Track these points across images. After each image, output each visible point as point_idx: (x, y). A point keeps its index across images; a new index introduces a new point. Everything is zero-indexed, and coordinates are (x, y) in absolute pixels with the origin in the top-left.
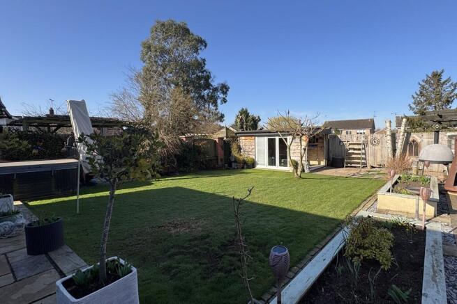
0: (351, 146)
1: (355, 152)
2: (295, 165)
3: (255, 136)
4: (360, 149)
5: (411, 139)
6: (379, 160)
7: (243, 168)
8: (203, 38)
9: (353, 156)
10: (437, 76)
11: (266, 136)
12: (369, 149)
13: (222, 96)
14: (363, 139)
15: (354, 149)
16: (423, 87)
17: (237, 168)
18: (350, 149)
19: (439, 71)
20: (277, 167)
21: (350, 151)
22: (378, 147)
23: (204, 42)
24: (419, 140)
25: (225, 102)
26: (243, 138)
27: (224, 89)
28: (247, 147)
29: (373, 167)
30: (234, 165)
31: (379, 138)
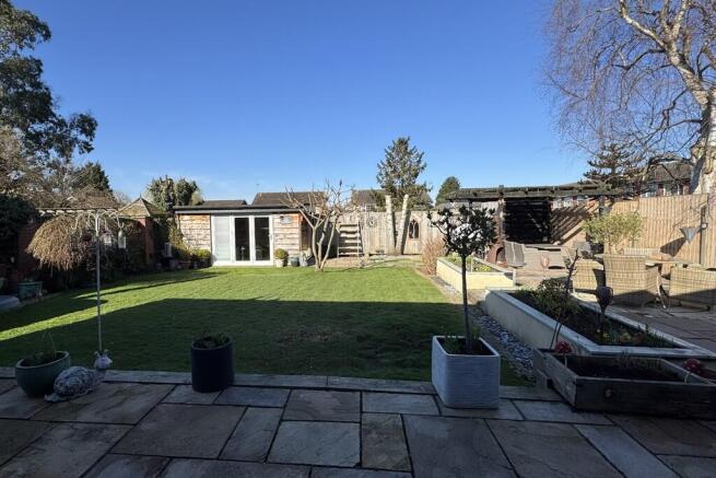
0: (343, 229)
1: (349, 236)
2: (284, 256)
3: (210, 214)
4: (354, 233)
5: (411, 219)
6: (377, 246)
7: (191, 267)
8: (41, 20)
9: (347, 241)
10: (403, 142)
11: (231, 214)
12: (366, 232)
13: (82, 138)
14: (358, 219)
15: (347, 233)
16: (390, 154)
17: (183, 268)
18: (342, 232)
19: (406, 138)
20: (253, 262)
21: (343, 235)
22: (376, 229)
23: (45, 27)
24: (419, 220)
25: (89, 150)
26: (186, 217)
27: (87, 125)
28: (195, 233)
29: (370, 255)
30: (173, 264)
31: (377, 217)
